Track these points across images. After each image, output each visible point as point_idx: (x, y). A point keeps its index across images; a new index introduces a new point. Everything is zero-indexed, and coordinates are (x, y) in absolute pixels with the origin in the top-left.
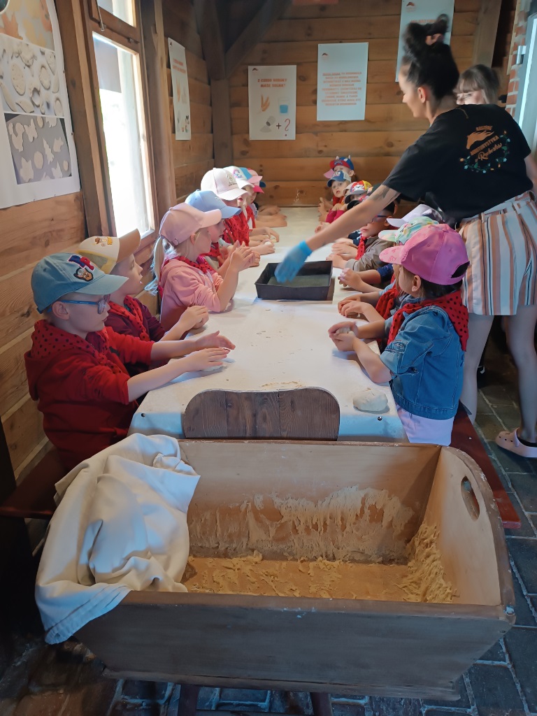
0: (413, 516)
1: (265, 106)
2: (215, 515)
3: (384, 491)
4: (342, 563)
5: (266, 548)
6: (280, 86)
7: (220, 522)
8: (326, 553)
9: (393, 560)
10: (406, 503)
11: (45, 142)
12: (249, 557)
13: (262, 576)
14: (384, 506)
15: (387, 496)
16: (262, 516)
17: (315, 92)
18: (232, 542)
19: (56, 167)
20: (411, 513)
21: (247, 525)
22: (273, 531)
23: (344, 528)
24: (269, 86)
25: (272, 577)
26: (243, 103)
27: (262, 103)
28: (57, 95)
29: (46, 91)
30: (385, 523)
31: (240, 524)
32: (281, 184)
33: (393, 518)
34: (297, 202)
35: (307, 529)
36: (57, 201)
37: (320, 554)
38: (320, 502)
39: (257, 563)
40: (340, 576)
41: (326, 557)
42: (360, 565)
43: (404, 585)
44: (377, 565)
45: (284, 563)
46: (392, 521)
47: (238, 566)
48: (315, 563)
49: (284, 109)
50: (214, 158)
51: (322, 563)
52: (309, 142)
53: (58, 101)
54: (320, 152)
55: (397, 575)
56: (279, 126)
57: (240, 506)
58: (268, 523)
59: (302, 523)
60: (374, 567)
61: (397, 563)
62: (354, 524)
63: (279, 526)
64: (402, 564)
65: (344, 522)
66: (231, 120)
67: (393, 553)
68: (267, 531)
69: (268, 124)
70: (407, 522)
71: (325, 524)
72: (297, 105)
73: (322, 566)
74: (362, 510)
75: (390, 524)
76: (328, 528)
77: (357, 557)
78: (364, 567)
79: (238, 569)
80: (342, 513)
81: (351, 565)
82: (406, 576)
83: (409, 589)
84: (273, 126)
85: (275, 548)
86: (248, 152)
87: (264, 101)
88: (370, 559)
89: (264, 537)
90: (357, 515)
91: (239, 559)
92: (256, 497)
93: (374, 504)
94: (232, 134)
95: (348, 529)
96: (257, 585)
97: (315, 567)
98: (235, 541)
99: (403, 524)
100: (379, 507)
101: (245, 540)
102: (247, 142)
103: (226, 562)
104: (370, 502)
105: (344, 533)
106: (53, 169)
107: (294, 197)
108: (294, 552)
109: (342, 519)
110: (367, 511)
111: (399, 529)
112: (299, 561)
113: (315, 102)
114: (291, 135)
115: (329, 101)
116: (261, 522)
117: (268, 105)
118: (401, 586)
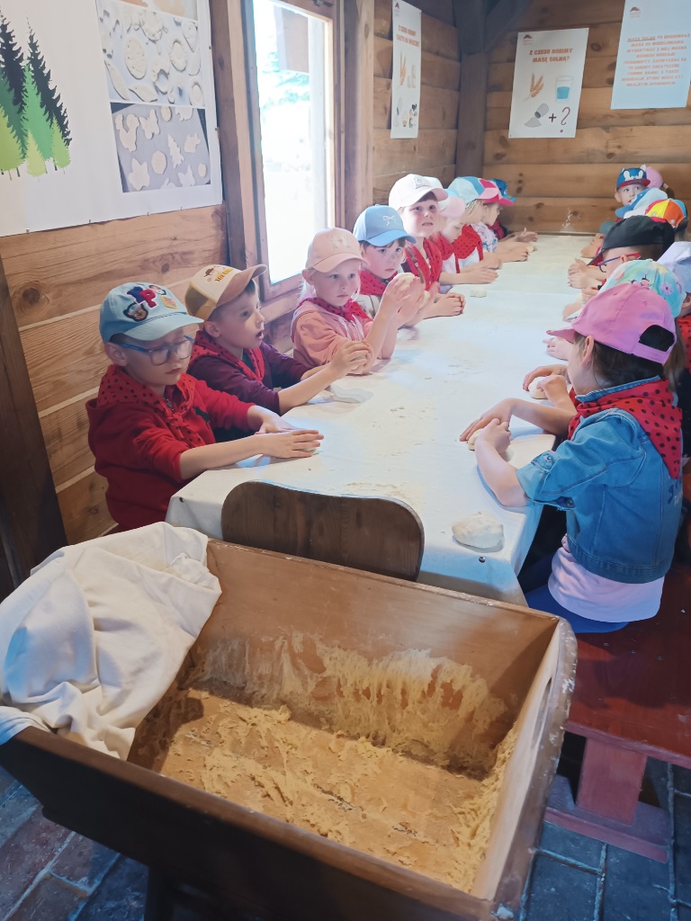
0: (505, 713)
1: (536, 89)
2: (244, 646)
3: (465, 666)
4: (391, 753)
5: (301, 705)
6: (561, 59)
7: (250, 657)
8: (377, 732)
9: (466, 768)
10: (495, 691)
11: (171, 140)
12: (274, 712)
13: (278, 741)
14: (464, 687)
15: (469, 675)
16: (300, 661)
17: (613, 66)
18: (262, 685)
19: (185, 172)
20: (500, 708)
21: (281, 670)
22: (311, 686)
23: (404, 704)
24: (545, 60)
25: (290, 747)
26: (506, 87)
27: (532, 85)
28: (196, 78)
29: (179, 73)
30: (463, 712)
31: (273, 665)
32: (548, 202)
33: (475, 709)
34: (566, 227)
35: (356, 693)
36: (184, 215)
37: (367, 732)
38: (375, 661)
39: (279, 722)
40: (379, 771)
41: (375, 738)
42: (415, 762)
43: (463, 810)
44: (439, 769)
45: (315, 732)
46: (473, 712)
47: (254, 721)
48: (354, 743)
49: (563, 93)
50: (455, 162)
51: (364, 745)
52: (595, 141)
53: (196, 86)
54: (610, 155)
55: (460, 792)
56: (553, 118)
57: (274, 641)
58: (307, 672)
59: (349, 685)
60: (433, 772)
61: (469, 776)
62: (420, 702)
63: (320, 680)
64: (475, 777)
65: (406, 697)
66: (486, 109)
67: (469, 759)
68: (304, 684)
69: (538, 115)
70: (494, 719)
71: (379, 692)
72: (583, 87)
73: (361, 749)
74: (432, 686)
75: (470, 717)
76: (384, 700)
77: (417, 750)
78: (418, 767)
79: (253, 725)
80: (404, 683)
81: (401, 758)
82: (472, 798)
83: (465, 818)
84: (545, 119)
85: (313, 708)
86: (504, 155)
87: (535, 84)
88: (432, 758)
89: (300, 691)
90: (423, 692)
91: (260, 710)
92: (294, 635)
93: (449, 682)
94: (486, 129)
95: (410, 707)
96: (265, 752)
97: (351, 749)
98: (266, 686)
99: (488, 720)
100: (456, 687)
101: (277, 687)
102: (504, 141)
103: (244, 711)
104: (444, 678)
105: (405, 711)
106: (180, 174)
107: (563, 221)
108: (335, 720)
109: (404, 692)
110: (439, 690)
111: (481, 726)
112: (335, 734)
113: (611, 82)
114: (570, 131)
115: (632, 79)
116: (298, 669)
117: (541, 89)
118: (457, 810)
